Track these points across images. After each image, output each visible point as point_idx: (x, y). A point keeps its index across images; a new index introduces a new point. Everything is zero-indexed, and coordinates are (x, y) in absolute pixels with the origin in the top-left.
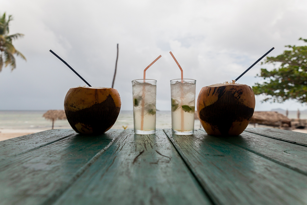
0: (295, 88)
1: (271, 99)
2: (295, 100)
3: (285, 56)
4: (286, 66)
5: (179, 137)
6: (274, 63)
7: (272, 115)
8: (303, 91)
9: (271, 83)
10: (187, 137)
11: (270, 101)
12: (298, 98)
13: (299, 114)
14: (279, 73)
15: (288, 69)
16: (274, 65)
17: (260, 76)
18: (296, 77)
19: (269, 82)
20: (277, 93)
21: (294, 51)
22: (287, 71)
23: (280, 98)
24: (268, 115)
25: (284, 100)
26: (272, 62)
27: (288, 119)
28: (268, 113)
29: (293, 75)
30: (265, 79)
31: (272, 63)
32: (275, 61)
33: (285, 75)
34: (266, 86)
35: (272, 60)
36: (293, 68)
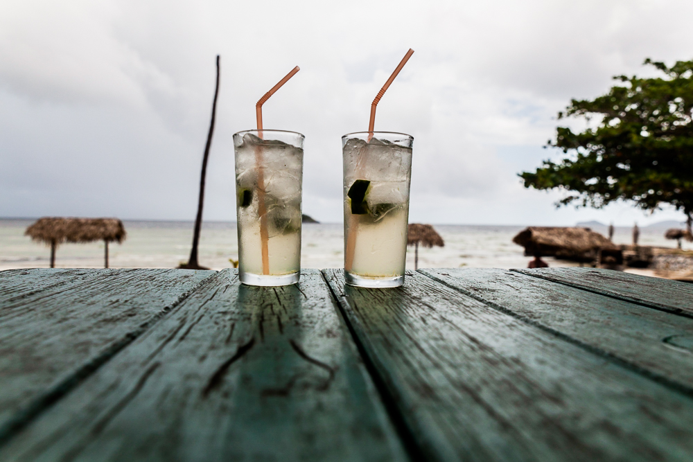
0: (632, 175)
1: (578, 198)
2: (630, 202)
3: (613, 100)
4: (615, 122)
5: (364, 293)
6: (588, 114)
7: (579, 236)
8: (648, 181)
9: (578, 162)
10: (384, 295)
11: (574, 202)
12: (637, 198)
13: (636, 234)
14: (598, 139)
15: (617, 129)
16: (588, 119)
17: (555, 146)
18: (634, 149)
19: (575, 159)
20: (590, 185)
21: (633, 89)
22: (615, 133)
23: (598, 198)
24: (570, 235)
25: (606, 201)
26: (583, 113)
27: (613, 245)
28: (571, 230)
29: (628, 146)
30: (565, 152)
31: (582, 116)
32: (591, 110)
33: (610, 144)
34: (567, 167)
35: (584, 108)
36: (628, 128)
